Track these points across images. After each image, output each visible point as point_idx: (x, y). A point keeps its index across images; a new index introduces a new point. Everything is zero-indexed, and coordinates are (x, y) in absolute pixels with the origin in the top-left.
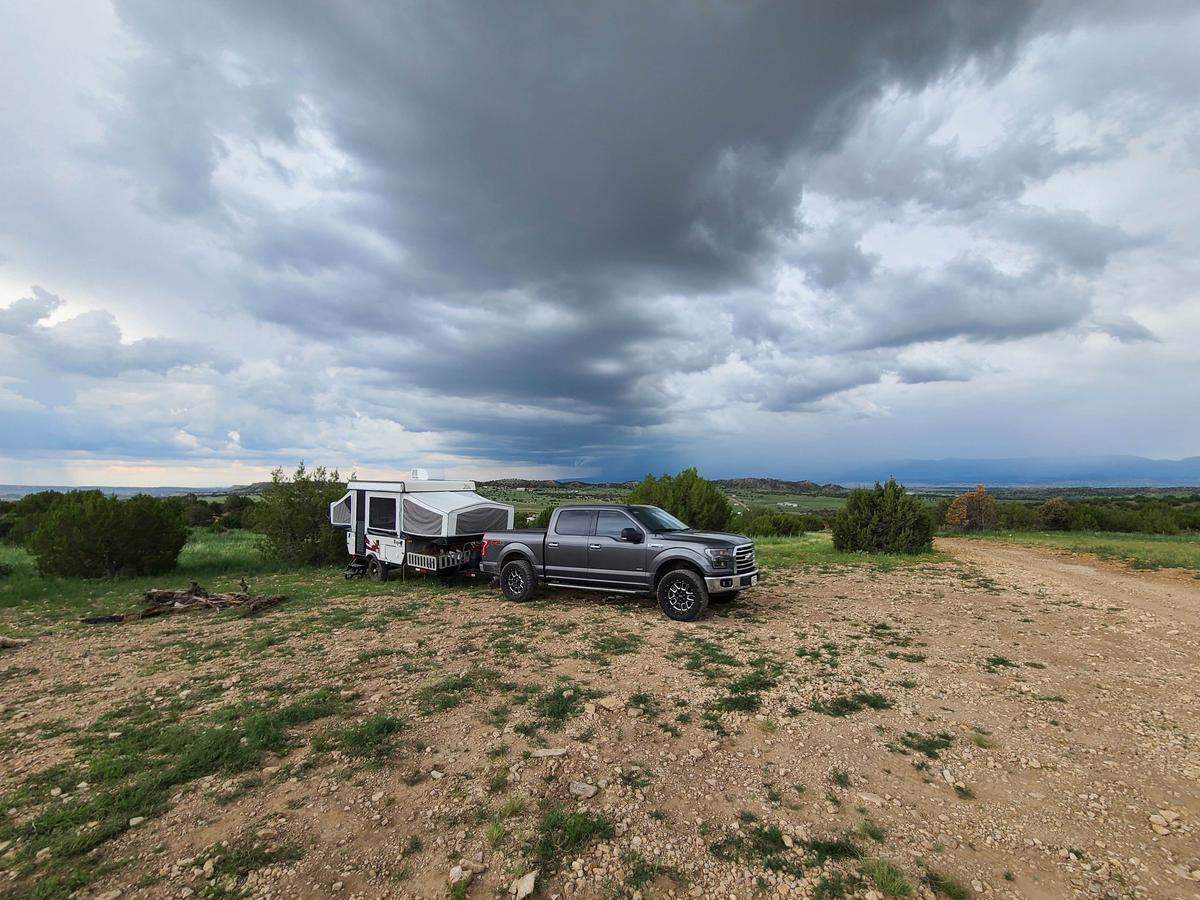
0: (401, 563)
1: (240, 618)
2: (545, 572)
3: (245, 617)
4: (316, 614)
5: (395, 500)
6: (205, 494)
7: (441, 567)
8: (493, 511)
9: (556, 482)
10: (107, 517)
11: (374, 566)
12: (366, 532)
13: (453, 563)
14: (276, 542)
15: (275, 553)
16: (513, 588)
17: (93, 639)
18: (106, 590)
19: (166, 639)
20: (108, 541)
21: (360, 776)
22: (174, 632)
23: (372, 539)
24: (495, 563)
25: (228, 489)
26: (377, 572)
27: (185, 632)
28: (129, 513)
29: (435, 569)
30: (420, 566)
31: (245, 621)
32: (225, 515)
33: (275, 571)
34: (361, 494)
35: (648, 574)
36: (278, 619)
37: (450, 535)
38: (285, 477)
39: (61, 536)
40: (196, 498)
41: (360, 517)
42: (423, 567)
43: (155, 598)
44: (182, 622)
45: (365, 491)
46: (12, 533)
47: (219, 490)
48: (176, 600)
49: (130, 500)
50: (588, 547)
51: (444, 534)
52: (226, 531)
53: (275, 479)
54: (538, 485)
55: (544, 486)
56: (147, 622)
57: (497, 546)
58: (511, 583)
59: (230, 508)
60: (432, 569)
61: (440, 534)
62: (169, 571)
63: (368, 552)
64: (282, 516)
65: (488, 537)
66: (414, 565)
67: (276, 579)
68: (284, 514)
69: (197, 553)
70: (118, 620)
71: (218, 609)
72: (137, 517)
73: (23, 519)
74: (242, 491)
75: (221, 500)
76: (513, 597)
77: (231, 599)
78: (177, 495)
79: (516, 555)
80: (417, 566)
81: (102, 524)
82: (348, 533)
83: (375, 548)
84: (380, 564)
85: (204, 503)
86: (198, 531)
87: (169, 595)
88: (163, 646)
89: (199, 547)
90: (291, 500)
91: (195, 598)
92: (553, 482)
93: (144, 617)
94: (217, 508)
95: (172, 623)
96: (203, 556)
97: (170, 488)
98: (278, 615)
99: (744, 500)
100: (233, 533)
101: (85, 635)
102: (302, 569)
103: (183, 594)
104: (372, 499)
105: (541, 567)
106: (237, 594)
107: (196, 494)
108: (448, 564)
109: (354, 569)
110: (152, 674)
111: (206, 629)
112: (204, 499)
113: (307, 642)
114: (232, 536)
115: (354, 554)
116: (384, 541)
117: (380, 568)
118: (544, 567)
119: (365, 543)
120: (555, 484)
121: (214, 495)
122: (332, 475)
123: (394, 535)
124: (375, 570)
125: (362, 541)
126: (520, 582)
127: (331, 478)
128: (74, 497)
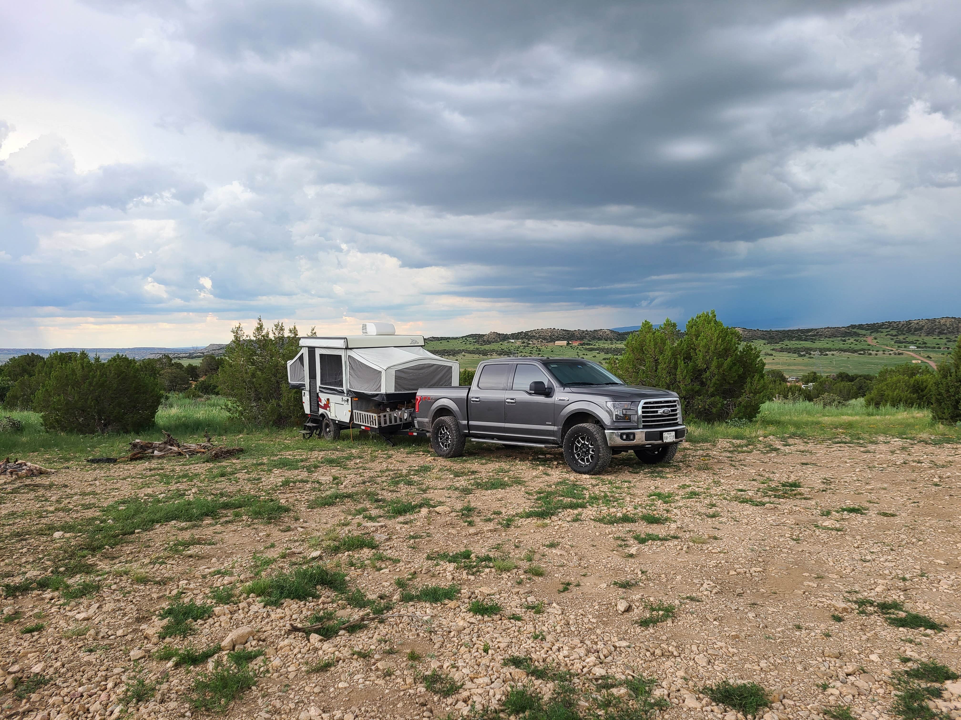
0: (348, 422)
1: (204, 462)
2: (469, 427)
3: (208, 461)
4: (265, 461)
5: (341, 356)
6: (181, 355)
7: (383, 425)
8: (435, 367)
9: (612, 331)
10: (94, 377)
11: (327, 425)
12: (318, 391)
13: (396, 421)
14: (242, 403)
15: (241, 413)
16: (443, 444)
17: (98, 471)
18: (100, 443)
19: (149, 473)
20: (97, 400)
21: (255, 526)
22: (154, 469)
23: (323, 397)
24: (426, 420)
25: (205, 349)
26: (330, 431)
27: (163, 469)
28: (110, 373)
29: (377, 427)
30: (364, 424)
31: (208, 464)
32: (202, 379)
33: (240, 432)
34: (312, 350)
35: (555, 428)
36: (234, 464)
37: (389, 392)
38: (245, 335)
39: (59, 395)
40: (171, 360)
41: (312, 376)
42: (367, 425)
43: (138, 446)
44: (160, 464)
45: (314, 348)
46: (9, 397)
47: (196, 349)
48: (154, 448)
49: (111, 361)
50: (505, 401)
51: (383, 391)
52: (202, 397)
53: (236, 337)
54: (585, 337)
55: (594, 338)
56: (135, 464)
57: (429, 401)
58: (441, 439)
59: (207, 371)
60: (374, 426)
61: (380, 391)
62: (149, 430)
63: (321, 411)
64: (245, 376)
65: (421, 393)
66: (359, 423)
67: (241, 438)
68: (246, 373)
69: (172, 417)
70: (114, 461)
71: (187, 456)
72: (118, 377)
73: (16, 383)
74: (221, 352)
75: (197, 362)
76: (442, 453)
77: (197, 448)
78: (152, 357)
79: (444, 411)
80: (362, 423)
81: (90, 384)
82: (303, 392)
83: (326, 406)
84: (331, 423)
85: (179, 366)
86: (173, 396)
87: (150, 445)
88: (147, 477)
89: (174, 411)
90: (253, 359)
91: (170, 447)
92: (608, 332)
93: (132, 459)
94: (192, 371)
95: (154, 464)
96: (179, 418)
97: (144, 349)
98: (234, 461)
99: (932, 355)
100: (208, 399)
101: (92, 469)
102: (266, 431)
103: (160, 444)
104: (321, 355)
105: (465, 422)
106: (203, 444)
107: (171, 356)
108: (391, 422)
109: (310, 428)
110: (140, 489)
111: (178, 469)
112: (179, 361)
113: (250, 476)
114: (209, 402)
115: (309, 413)
116: (335, 399)
117: (332, 427)
118: (468, 422)
119: (318, 402)
120: (611, 335)
121: (191, 356)
122: (291, 331)
123: (342, 392)
124: (328, 430)
125: (315, 400)
126: (448, 438)
127: (290, 334)
128: (56, 359)
